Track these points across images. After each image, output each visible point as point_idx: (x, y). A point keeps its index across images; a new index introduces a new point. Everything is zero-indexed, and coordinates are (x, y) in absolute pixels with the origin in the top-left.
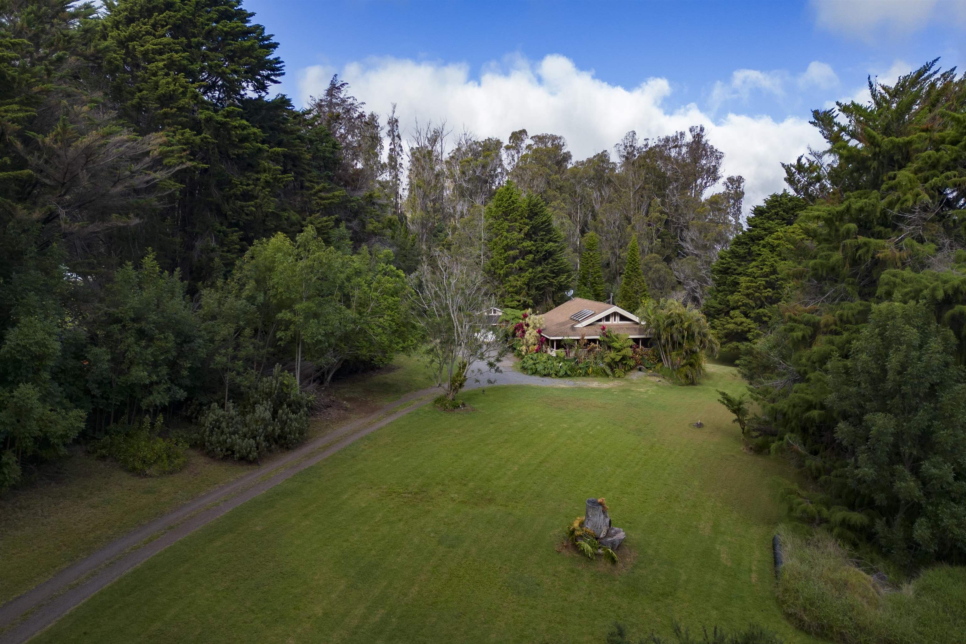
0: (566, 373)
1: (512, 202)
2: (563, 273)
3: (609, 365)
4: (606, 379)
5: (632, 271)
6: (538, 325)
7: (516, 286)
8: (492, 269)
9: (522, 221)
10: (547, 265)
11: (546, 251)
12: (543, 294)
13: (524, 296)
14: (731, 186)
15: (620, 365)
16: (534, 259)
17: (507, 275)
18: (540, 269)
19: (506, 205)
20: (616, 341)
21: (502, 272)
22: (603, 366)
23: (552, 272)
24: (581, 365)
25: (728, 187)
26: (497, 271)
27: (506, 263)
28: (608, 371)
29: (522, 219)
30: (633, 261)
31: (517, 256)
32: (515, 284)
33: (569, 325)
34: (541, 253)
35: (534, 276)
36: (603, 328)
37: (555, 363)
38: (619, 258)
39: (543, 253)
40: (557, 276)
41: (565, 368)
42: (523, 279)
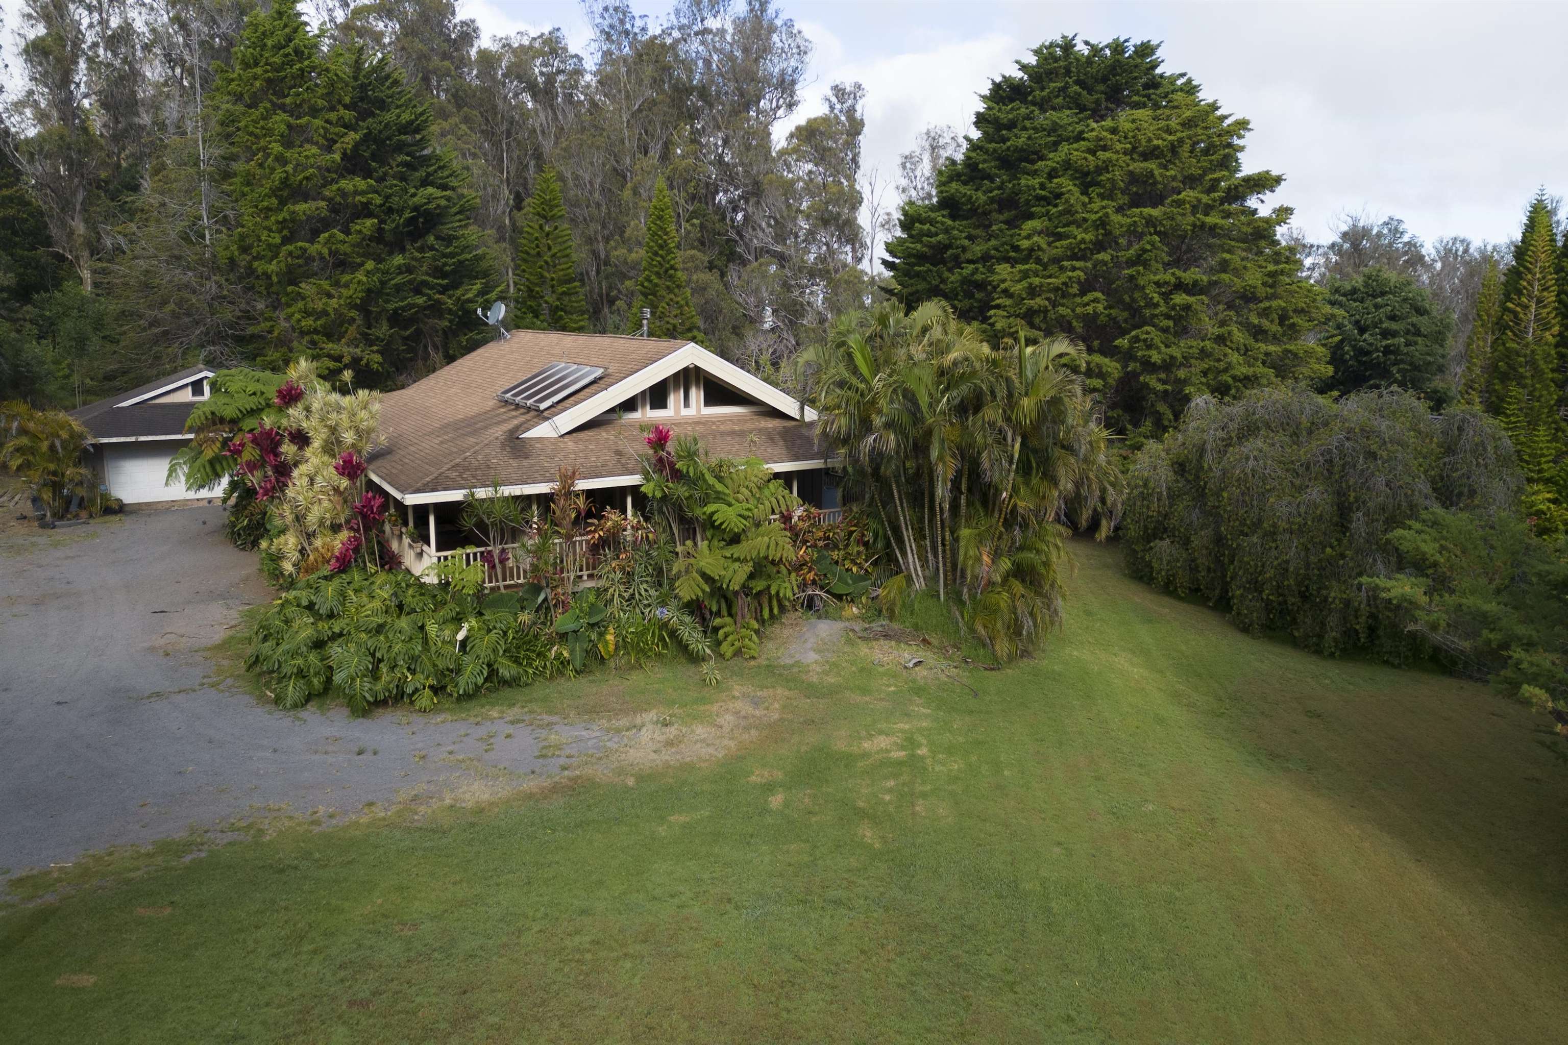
0: (493, 673)
1: (297, 52)
2: (473, 277)
3: (694, 608)
4: (686, 672)
5: (658, 274)
6: (349, 437)
7: (325, 313)
8: (243, 260)
9: (333, 116)
10: (421, 250)
11: (416, 208)
12: (418, 336)
13: (353, 343)
14: (838, 106)
15: (742, 603)
16: (380, 230)
17: (292, 277)
18: (398, 260)
19: (277, 60)
20: (719, 498)
21: (273, 267)
22: (668, 614)
23: (438, 272)
24: (562, 621)
25: (832, 108)
26: (256, 264)
27: (286, 240)
28: (691, 634)
29: (332, 109)
30: (661, 247)
31: (322, 220)
32: (319, 306)
33: (499, 432)
34: (400, 212)
35: (383, 283)
36: (660, 438)
37: (432, 629)
38: (607, 263)
39: (407, 215)
40: (455, 286)
41: (484, 646)
42: (344, 291)
